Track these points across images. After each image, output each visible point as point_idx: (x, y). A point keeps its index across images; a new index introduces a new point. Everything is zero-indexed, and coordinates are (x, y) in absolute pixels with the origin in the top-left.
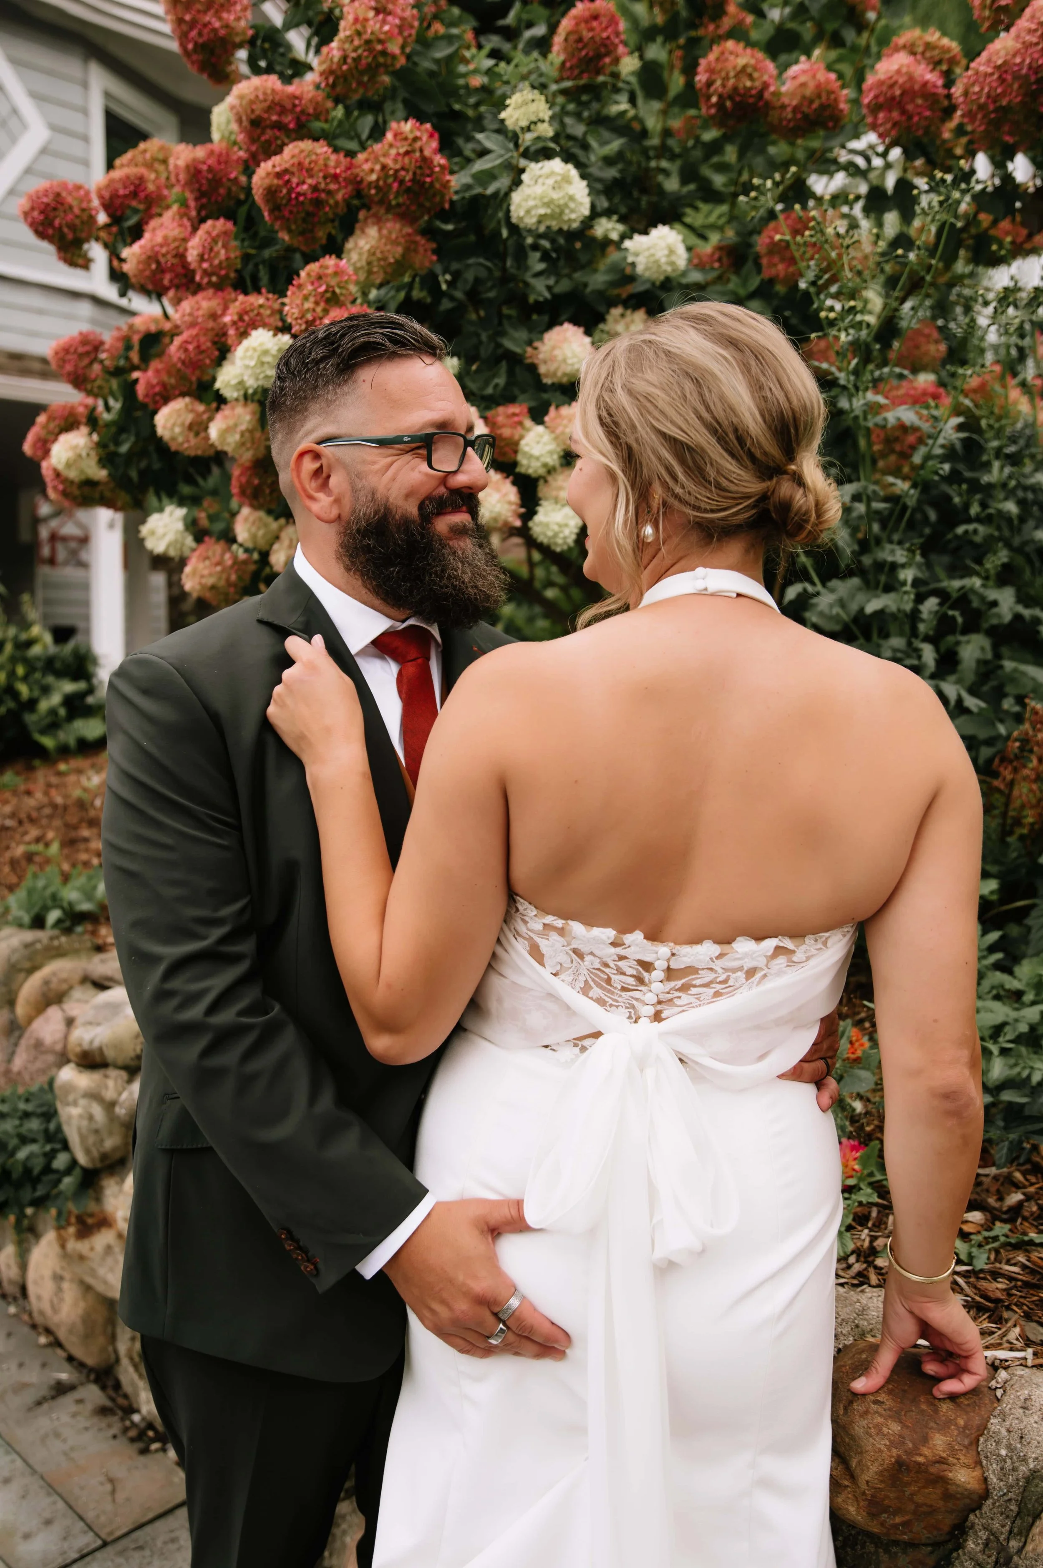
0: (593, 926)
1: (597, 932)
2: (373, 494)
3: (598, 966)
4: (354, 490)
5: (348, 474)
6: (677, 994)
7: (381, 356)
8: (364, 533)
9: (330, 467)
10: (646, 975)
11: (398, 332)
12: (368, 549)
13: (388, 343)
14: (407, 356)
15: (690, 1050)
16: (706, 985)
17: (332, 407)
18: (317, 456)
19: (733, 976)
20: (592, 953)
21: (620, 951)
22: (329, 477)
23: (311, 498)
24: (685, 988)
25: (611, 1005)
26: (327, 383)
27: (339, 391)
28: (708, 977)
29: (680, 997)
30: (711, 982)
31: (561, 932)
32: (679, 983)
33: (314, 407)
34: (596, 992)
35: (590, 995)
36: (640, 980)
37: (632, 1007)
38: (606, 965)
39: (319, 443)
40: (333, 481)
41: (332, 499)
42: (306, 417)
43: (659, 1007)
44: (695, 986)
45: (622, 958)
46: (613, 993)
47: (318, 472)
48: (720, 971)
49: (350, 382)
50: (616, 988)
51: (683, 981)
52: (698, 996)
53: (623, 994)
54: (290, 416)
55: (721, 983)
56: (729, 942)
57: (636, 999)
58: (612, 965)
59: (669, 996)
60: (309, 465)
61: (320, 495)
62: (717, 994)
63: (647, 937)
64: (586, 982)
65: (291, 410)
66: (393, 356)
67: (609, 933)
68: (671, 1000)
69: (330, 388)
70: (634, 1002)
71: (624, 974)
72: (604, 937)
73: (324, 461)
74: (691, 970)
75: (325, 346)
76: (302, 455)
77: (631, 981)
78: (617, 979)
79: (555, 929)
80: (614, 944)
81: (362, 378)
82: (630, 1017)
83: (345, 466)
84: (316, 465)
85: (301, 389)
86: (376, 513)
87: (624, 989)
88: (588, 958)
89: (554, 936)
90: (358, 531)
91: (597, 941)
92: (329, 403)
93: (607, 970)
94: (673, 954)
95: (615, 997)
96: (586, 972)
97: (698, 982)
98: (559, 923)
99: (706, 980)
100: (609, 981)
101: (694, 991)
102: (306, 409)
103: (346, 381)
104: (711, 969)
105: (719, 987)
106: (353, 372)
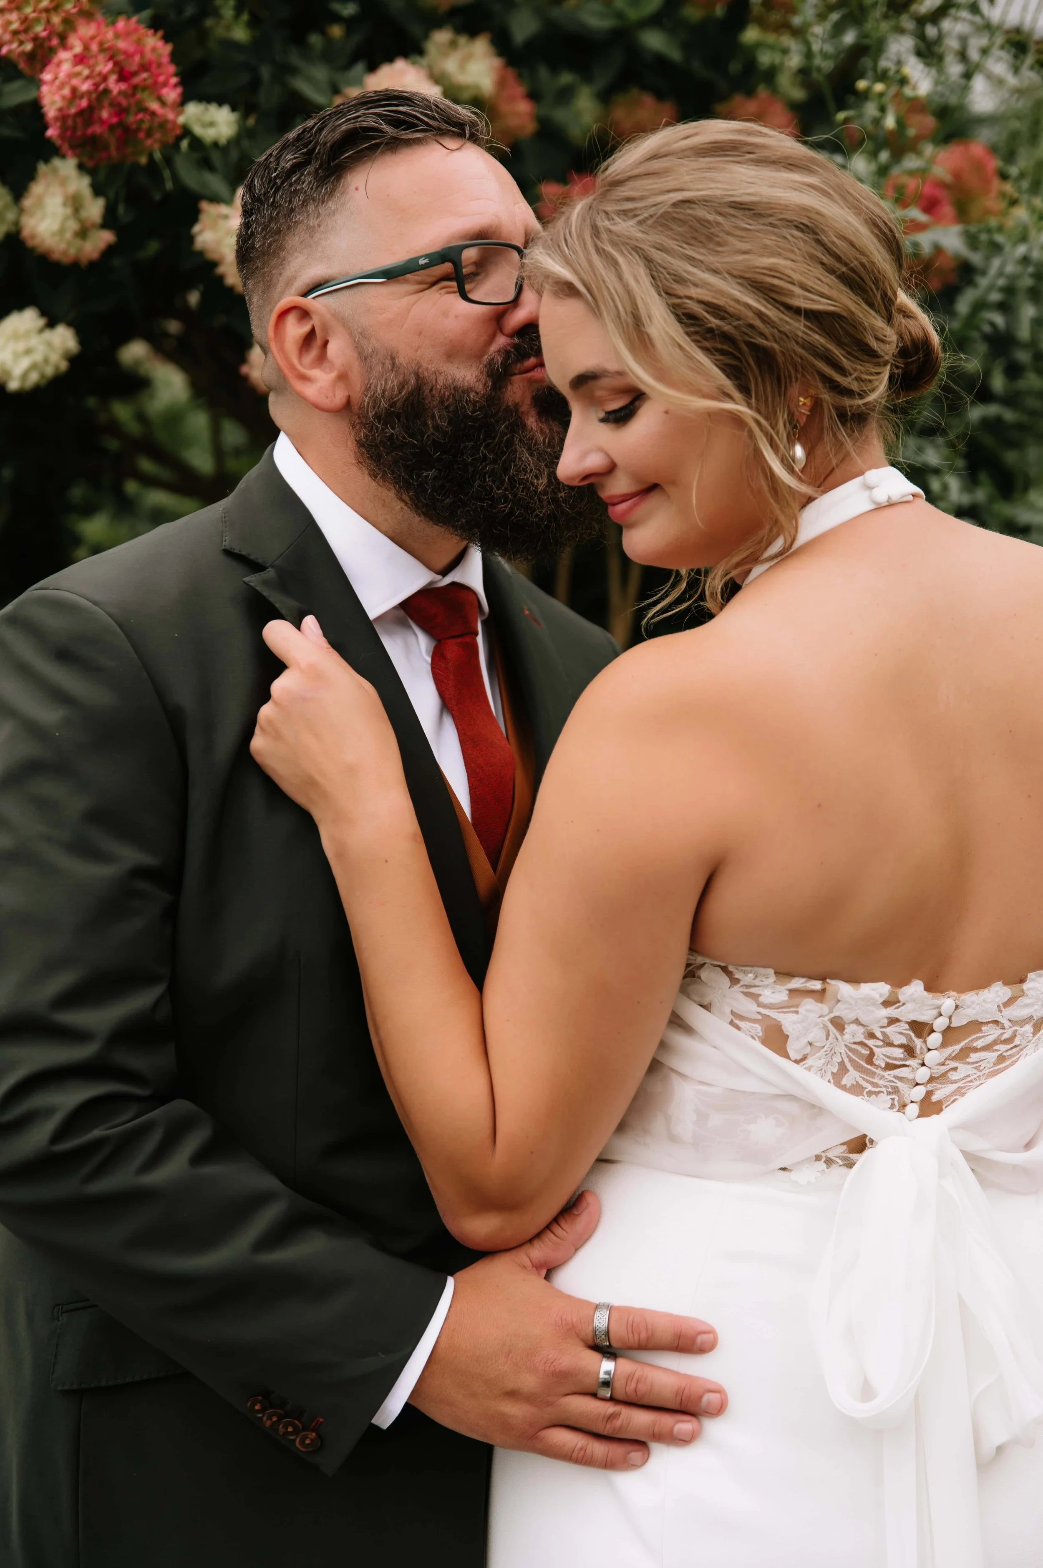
0: (860, 983)
1: (867, 989)
2: (393, 358)
3: (860, 1038)
4: (364, 358)
5: (351, 334)
6: (953, 1064)
7: (374, 148)
8: (387, 417)
9: (326, 328)
10: (918, 1043)
11: (401, 108)
12: (392, 443)
13: (385, 127)
14: (417, 142)
15: (977, 1145)
16: (987, 1048)
17: (317, 236)
18: (305, 314)
19: (1021, 1030)
20: (857, 1022)
21: (891, 1012)
22: (326, 343)
23: (304, 378)
24: (962, 1056)
25: (870, 1093)
26: (305, 203)
27: (321, 210)
28: (991, 1034)
29: (955, 1069)
30: (995, 1042)
31: (820, 995)
32: (957, 1048)
33: (293, 241)
34: (852, 1076)
35: (844, 1082)
36: (910, 1051)
37: (896, 1090)
38: (872, 1036)
39: (305, 295)
40: (332, 348)
41: (333, 375)
42: (284, 259)
43: (930, 1087)
44: (976, 1050)
45: (893, 1021)
46: (873, 1074)
47: (309, 338)
48: (1007, 1024)
49: (337, 194)
50: (877, 1067)
51: (963, 1044)
52: (977, 1067)
53: (886, 1074)
54: (264, 264)
55: (1007, 1041)
56: (1022, 981)
57: (901, 1079)
58: (878, 1034)
59: (944, 1069)
60: (294, 330)
61: (316, 373)
62: (1001, 1059)
63: (928, 988)
64: (842, 1064)
65: (264, 254)
66: (394, 145)
67: (882, 989)
68: (944, 1075)
69: (311, 208)
70: (899, 1084)
71: (890, 1044)
72: (876, 995)
73: (315, 321)
74: (975, 1026)
75: (298, 149)
76: (284, 314)
77: (899, 1053)
78: (882, 1054)
79: (811, 993)
80: (886, 1004)
81: (353, 187)
82: (892, 1107)
83: (345, 323)
84: (306, 328)
85: (271, 219)
86: (402, 386)
87: (890, 1067)
88: (850, 1029)
89: (809, 1005)
90: (377, 417)
91: (869, 1001)
92: (311, 230)
93: (871, 1043)
94: (957, 1007)
95: (876, 1080)
96: (843, 1050)
97: (979, 1044)
98: (817, 985)
99: (990, 1039)
100: (870, 1058)
101: (974, 1057)
102: (282, 248)
103: (331, 194)
104: (996, 1022)
105: (1003, 1048)
106: (339, 178)
